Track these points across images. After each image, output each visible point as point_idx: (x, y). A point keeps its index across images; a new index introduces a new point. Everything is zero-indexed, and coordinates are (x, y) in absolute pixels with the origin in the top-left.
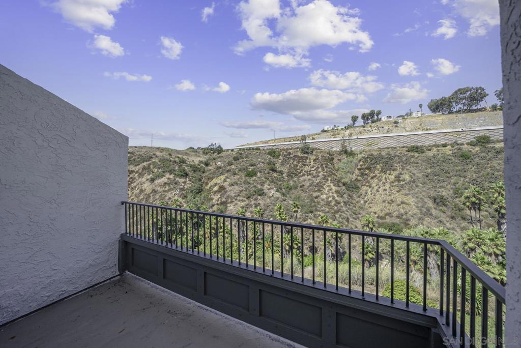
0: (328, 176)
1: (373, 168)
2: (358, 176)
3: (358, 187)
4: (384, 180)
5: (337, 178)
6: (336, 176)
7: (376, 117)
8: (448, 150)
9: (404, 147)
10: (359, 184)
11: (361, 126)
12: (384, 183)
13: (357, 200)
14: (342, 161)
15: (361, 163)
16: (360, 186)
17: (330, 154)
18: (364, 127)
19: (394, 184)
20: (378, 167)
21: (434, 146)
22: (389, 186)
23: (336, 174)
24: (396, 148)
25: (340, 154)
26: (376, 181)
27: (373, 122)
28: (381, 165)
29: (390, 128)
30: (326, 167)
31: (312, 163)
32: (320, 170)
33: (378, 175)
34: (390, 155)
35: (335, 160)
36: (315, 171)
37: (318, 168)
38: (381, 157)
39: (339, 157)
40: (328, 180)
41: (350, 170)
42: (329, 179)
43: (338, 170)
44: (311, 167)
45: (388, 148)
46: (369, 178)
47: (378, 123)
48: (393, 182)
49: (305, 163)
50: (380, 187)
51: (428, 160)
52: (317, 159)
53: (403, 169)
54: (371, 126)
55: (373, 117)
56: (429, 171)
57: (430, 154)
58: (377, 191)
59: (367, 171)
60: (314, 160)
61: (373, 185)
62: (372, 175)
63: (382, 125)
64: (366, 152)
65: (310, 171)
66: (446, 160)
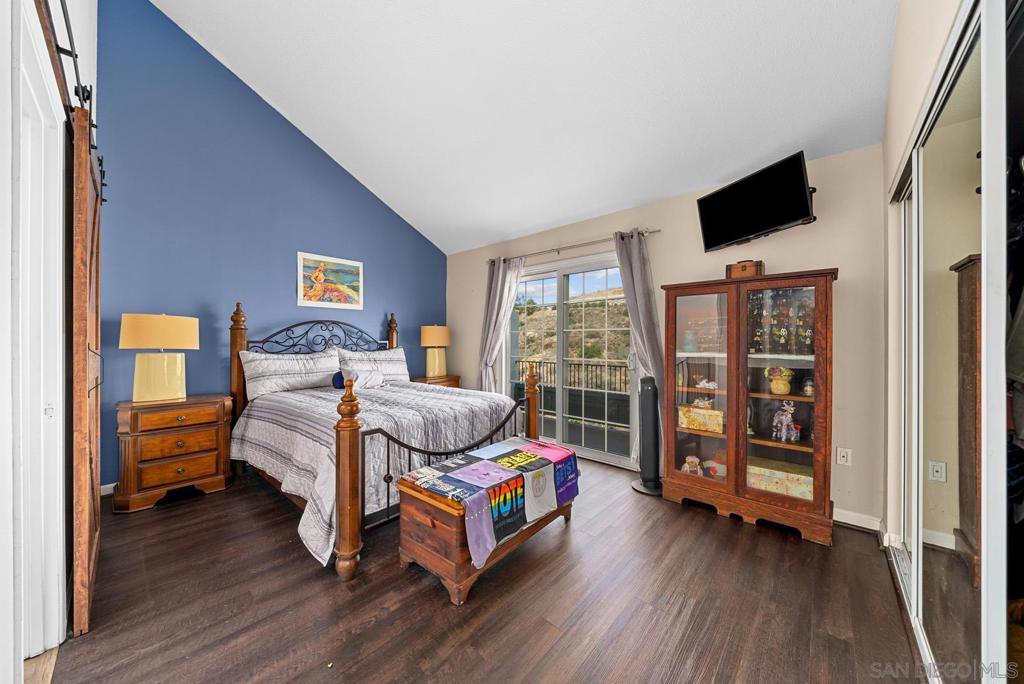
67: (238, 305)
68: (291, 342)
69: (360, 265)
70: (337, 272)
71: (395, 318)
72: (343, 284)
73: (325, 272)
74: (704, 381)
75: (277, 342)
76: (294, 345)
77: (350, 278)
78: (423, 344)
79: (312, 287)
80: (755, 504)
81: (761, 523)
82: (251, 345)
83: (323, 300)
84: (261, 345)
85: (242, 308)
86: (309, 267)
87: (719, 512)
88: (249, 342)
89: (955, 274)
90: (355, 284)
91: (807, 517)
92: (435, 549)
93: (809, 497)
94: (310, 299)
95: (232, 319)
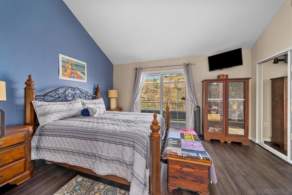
17: (169, 89)
30: (167, 95)
39: (173, 91)
49: (157, 93)
67: (30, 76)
68: (57, 96)
69: (85, 64)
70: (76, 65)
71: (99, 86)
72: (79, 71)
73: (71, 65)
74: (214, 106)
75: (51, 96)
76: (59, 97)
77: (82, 69)
78: (109, 97)
79: (66, 71)
80: (231, 138)
81: (232, 142)
82: (37, 97)
83: (71, 77)
84: (42, 97)
85: (32, 78)
86: (65, 62)
87: (221, 141)
88: (36, 96)
89: (271, 81)
90: (83, 71)
91: (244, 139)
92: (194, 181)
93: (243, 134)
94: (65, 76)
95: (26, 83)
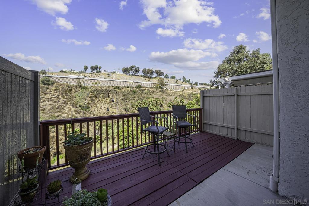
0: (68, 101)
1: (98, 96)
2: (89, 101)
3: (89, 107)
4: (104, 103)
5: (75, 103)
6: (74, 101)
7: (98, 70)
8: (129, 89)
9: (112, 86)
10: (90, 106)
11: (90, 73)
12: (104, 104)
13: (89, 115)
14: (78, 92)
15: (91, 93)
16: (91, 107)
17: (69, 87)
18: (92, 74)
19: (109, 104)
20: (101, 96)
21: (124, 87)
22: (107, 105)
23: (74, 100)
24: (109, 86)
25: (76, 87)
26: (99, 103)
27: (97, 72)
28: (102, 95)
29: (106, 77)
30: (66, 95)
31: (53, 92)
32: (60, 97)
33: (101, 100)
34: (107, 90)
35: (73, 91)
36: (56, 98)
37: (59, 95)
38: (102, 90)
39: (76, 89)
40: (67, 104)
41: (84, 98)
42: (69, 103)
43: (75, 97)
44: (52, 95)
45: (105, 86)
46: (96, 102)
47: (100, 73)
48: (108, 103)
49: (46, 92)
50: (102, 106)
51: (122, 93)
52: (58, 89)
53: (113, 97)
54: (96, 74)
55: (97, 69)
56: (123, 97)
57: (123, 90)
58: (100, 108)
59: (95, 98)
60: (55, 90)
61: (98, 106)
62: (97, 100)
63: (102, 75)
64: (94, 87)
65: (51, 98)
66: (129, 93)
